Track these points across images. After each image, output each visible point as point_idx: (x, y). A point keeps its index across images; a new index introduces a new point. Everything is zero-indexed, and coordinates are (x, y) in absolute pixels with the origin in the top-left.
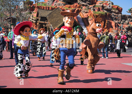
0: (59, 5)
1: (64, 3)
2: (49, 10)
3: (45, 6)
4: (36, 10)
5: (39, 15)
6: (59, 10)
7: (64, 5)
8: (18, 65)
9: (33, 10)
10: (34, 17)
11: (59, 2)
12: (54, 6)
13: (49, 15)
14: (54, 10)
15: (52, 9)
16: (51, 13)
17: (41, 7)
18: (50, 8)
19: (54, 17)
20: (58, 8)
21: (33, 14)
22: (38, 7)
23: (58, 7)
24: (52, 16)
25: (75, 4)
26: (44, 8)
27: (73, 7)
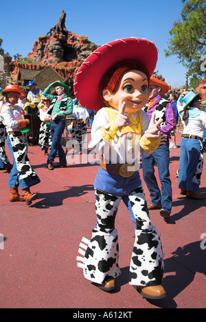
0: (51, 62)
1: (58, 59)
2: (35, 69)
3: (30, 64)
4: (16, 70)
5: (22, 78)
6: (51, 70)
7: (58, 62)
8: (94, 235)
9: (12, 70)
10: (14, 80)
11: (51, 58)
12: (43, 65)
13: (36, 77)
14: (43, 70)
15: (41, 68)
16: (39, 75)
17: (24, 65)
18: (38, 68)
19: (44, 80)
20: (49, 67)
21: (12, 75)
22: (20, 66)
23: (49, 65)
24: (42, 78)
25: (75, 61)
26: (28, 67)
27: (71, 66)
